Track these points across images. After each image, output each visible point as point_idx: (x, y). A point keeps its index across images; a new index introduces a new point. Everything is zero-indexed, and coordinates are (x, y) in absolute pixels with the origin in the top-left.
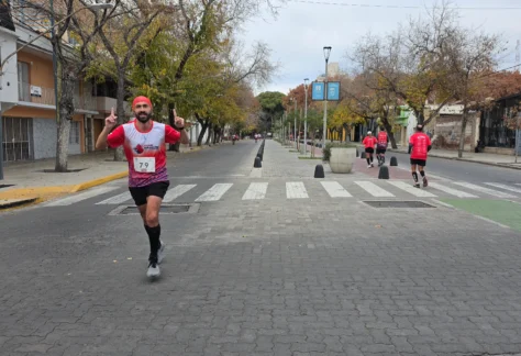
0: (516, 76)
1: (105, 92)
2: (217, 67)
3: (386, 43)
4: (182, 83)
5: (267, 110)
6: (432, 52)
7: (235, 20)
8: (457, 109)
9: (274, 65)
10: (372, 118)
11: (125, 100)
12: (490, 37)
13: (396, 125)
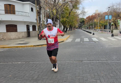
5: (80, 22)
13: (117, 25)
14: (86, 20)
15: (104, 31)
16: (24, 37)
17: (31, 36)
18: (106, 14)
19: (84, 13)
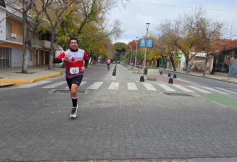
0: (230, 41)
1: (45, 38)
2: (97, 29)
3: (173, 23)
4: (80, 36)
6: (194, 28)
7: (106, 9)
8: (204, 55)
9: (122, 30)
10: (165, 57)
11: (55, 42)
12: (220, 23)
13: (176, 60)
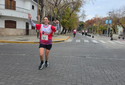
5: (80, 25)
9: (86, 15)
13: (116, 30)
14: (85, 24)
15: (103, 35)
16: (23, 34)
17: (29, 34)
18: (106, 19)
19: (84, 17)
